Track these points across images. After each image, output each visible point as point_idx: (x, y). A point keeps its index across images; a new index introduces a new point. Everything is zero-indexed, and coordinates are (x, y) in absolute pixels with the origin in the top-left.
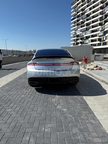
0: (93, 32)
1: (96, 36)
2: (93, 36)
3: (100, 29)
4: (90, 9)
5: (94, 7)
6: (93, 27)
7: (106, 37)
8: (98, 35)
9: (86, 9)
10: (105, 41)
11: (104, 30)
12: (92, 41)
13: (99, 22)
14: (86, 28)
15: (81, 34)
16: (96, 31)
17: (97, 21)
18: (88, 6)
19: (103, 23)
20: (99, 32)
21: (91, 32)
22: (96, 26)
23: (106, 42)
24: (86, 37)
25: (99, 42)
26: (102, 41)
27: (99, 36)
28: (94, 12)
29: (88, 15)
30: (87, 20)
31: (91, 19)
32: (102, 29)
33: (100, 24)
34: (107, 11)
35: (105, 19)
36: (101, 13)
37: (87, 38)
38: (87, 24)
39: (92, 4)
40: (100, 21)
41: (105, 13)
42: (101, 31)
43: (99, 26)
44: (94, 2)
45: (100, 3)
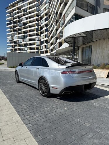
0: (30, 40)
1: (33, 44)
2: (31, 44)
3: (37, 39)
4: (27, 18)
5: (30, 17)
6: (30, 35)
7: (43, 46)
8: (35, 44)
9: (22, 18)
10: (42, 50)
11: (41, 40)
12: (31, 49)
14: (24, 36)
15: (19, 40)
16: (33, 40)
17: (34, 31)
18: (24, 15)
19: (40, 34)
20: (37, 41)
21: (29, 40)
22: (33, 35)
23: (43, 51)
24: (24, 44)
25: (37, 50)
26: (40, 50)
27: (37, 45)
28: (30, 22)
29: (25, 24)
30: (24, 28)
31: (28, 28)
32: (39, 38)
33: (37, 34)
34: (42, 24)
35: (40, 30)
36: (37, 25)
37: (26, 45)
38: (24, 32)
39: (28, 14)
40: (37, 32)
41: (41, 25)
42: (38, 41)
43: (36, 35)
44: (30, 13)
45: (35, 16)
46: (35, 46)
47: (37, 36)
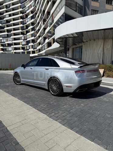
0: (15, 39)
1: (19, 44)
2: (15, 44)
3: (23, 38)
4: (10, 15)
5: (14, 14)
6: (15, 34)
7: (29, 46)
8: (21, 44)
9: (5, 14)
10: (28, 50)
11: (26, 39)
12: (16, 49)
13: (20, 31)
14: (7, 35)
15: (1, 40)
16: (19, 39)
17: (19, 29)
18: (7, 12)
19: (25, 33)
21: (13, 40)
22: (18, 34)
23: (30, 51)
24: (8, 44)
25: (23, 51)
26: (26, 50)
27: (23, 45)
28: (14, 20)
29: (8, 21)
30: (8, 26)
31: (11, 26)
33: (22, 33)
34: (27, 22)
35: (26, 29)
36: (22, 23)
37: (9, 45)
38: (7, 30)
39: (11, 11)
40: (22, 30)
41: (26, 23)
42: (23, 40)
43: (21, 34)
44: (13, 9)
45: (20, 13)
46: (21, 46)
47: (22, 36)
